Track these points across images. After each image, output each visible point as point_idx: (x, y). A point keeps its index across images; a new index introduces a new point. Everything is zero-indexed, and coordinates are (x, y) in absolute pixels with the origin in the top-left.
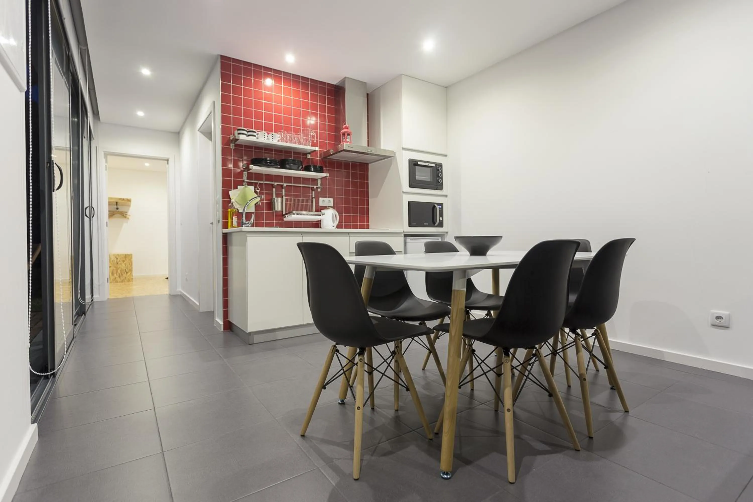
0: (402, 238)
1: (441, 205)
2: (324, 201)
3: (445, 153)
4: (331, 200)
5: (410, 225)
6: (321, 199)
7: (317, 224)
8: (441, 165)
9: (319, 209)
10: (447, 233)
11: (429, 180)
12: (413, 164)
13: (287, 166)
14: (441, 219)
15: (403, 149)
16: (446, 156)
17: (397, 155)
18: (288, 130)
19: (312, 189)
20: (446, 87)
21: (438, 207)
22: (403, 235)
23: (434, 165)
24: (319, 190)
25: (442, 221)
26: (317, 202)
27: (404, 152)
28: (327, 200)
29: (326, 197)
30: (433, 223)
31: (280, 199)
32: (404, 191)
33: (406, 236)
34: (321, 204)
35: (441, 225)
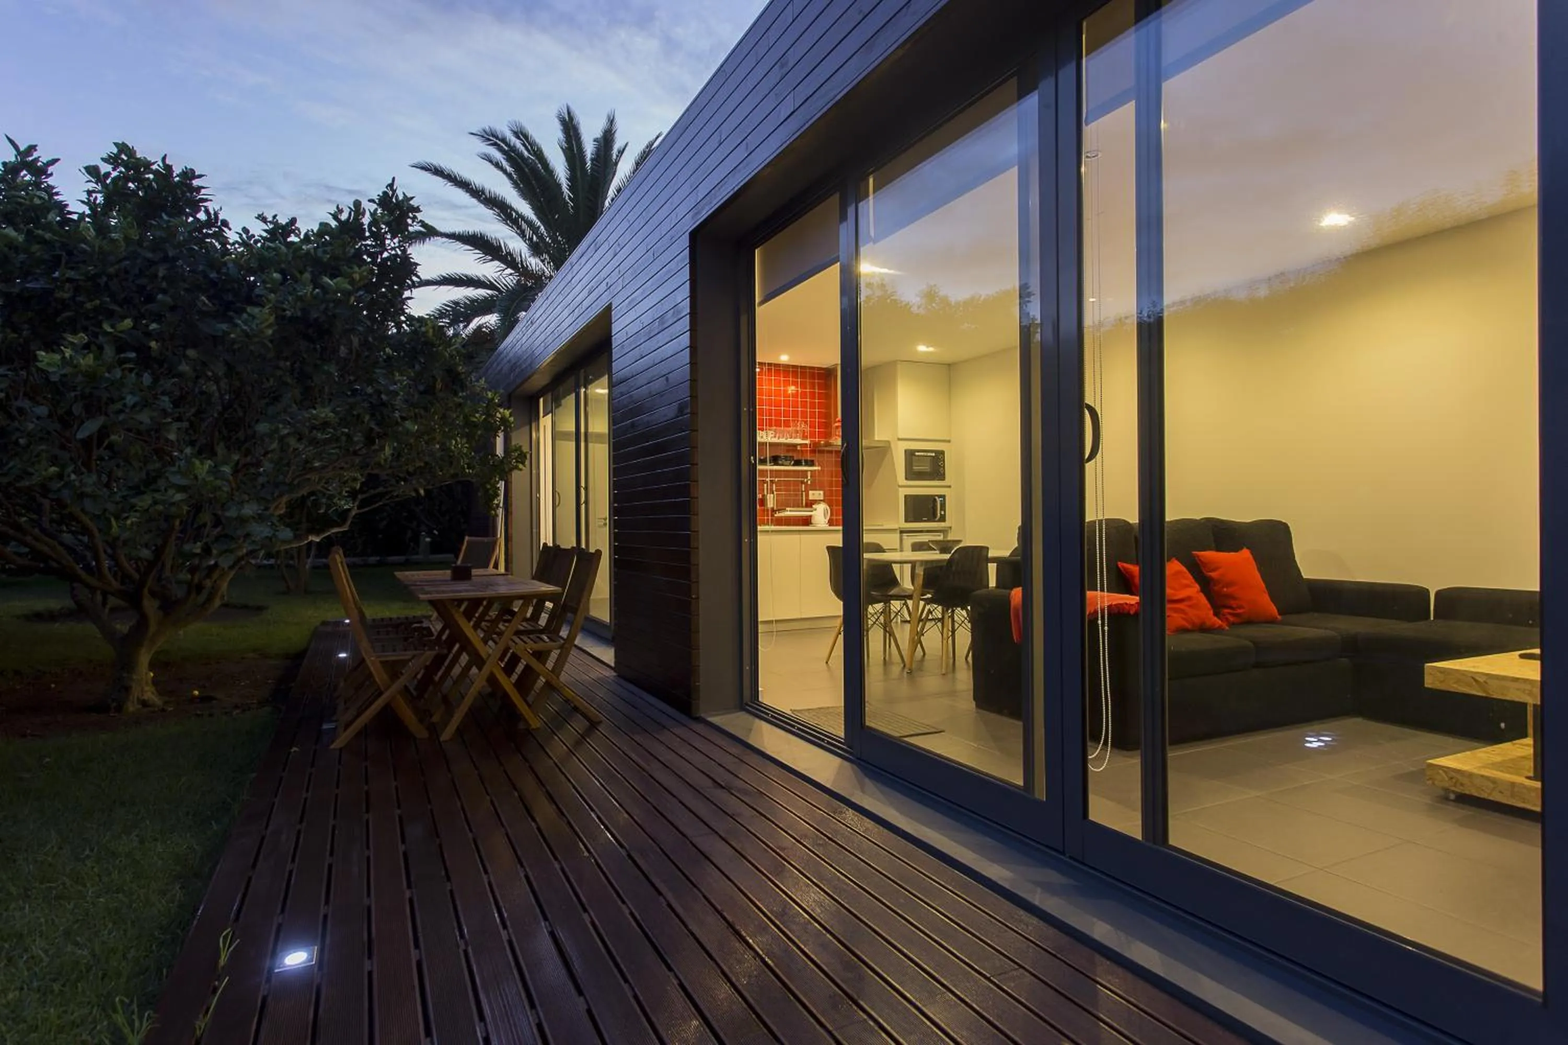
0: (898, 535)
1: (944, 497)
2: (815, 495)
3: (948, 439)
4: (822, 492)
5: (906, 521)
6: (811, 492)
7: (807, 521)
8: (942, 453)
9: (810, 504)
10: (950, 528)
11: (929, 470)
12: (910, 454)
13: (780, 462)
14: (943, 513)
15: (899, 439)
16: (949, 441)
17: (893, 446)
18: (778, 424)
19: (802, 482)
20: (949, 365)
21: (939, 500)
22: (898, 531)
23: (934, 454)
24: (809, 482)
25: (945, 514)
26: (807, 495)
27: (900, 443)
28: (817, 492)
29: (816, 490)
30: (932, 517)
31: (772, 495)
32: (900, 484)
33: (902, 532)
34: (811, 498)
35: (943, 519)
